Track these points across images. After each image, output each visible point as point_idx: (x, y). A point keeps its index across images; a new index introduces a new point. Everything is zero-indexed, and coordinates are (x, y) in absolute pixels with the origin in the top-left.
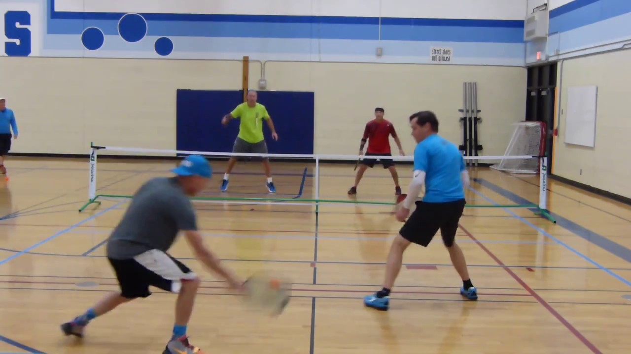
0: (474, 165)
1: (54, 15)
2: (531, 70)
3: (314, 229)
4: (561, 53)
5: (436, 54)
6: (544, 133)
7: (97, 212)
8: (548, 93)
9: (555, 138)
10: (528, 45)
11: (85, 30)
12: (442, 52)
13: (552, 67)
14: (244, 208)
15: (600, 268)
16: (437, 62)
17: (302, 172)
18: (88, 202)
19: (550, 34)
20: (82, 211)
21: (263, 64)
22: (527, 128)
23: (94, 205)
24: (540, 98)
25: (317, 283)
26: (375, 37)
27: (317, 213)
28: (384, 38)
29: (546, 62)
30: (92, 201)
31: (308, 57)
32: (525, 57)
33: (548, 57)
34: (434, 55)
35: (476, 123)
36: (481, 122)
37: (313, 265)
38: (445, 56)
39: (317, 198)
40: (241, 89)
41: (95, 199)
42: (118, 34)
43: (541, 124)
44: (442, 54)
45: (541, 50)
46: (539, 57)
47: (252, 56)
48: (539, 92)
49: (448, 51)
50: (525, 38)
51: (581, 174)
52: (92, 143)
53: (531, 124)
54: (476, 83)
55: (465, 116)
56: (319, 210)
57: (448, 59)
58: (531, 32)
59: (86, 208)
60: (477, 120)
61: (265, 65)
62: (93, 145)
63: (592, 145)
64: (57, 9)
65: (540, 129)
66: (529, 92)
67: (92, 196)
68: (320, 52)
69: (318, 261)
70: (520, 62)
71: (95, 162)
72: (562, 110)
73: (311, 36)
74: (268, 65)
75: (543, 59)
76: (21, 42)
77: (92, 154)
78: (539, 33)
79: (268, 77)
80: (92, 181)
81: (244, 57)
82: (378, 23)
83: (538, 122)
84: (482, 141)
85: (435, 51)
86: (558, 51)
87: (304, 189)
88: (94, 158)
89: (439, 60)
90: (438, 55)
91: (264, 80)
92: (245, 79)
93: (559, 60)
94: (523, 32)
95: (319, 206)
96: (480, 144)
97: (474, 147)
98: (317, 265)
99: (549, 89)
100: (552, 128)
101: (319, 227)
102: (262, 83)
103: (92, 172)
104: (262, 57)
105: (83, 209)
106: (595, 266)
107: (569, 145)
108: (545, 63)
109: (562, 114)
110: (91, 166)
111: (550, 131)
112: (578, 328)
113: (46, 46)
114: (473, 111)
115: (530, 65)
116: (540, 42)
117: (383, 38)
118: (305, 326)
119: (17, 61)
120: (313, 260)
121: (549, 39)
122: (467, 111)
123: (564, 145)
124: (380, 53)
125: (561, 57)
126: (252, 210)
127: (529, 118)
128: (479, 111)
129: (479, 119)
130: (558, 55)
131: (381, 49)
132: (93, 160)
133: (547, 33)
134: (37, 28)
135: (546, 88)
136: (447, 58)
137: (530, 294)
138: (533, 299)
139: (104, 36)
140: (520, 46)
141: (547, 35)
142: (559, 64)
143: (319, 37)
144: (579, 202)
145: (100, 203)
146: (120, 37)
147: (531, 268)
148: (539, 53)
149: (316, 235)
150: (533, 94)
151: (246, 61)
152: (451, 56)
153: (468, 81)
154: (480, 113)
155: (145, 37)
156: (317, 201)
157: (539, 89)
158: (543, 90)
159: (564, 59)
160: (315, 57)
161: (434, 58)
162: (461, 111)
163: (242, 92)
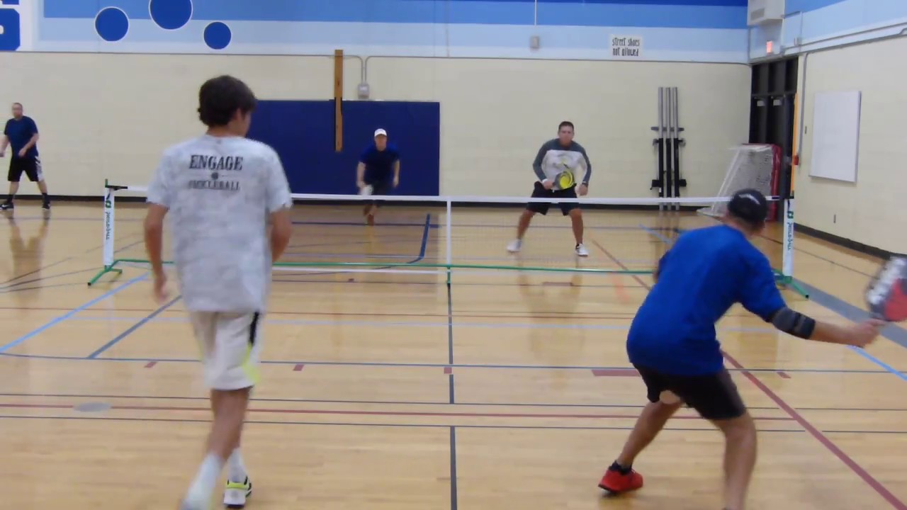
0: (673, 208)
2: (756, 68)
3: (445, 310)
4: (804, 42)
5: (619, 46)
6: (778, 160)
7: (115, 286)
8: (783, 102)
9: (795, 168)
10: (754, 31)
11: (101, 11)
12: (627, 43)
13: (790, 64)
14: (338, 277)
15: (890, 371)
16: (620, 57)
17: (423, 221)
18: (103, 269)
19: (787, 15)
20: (94, 285)
21: (364, 62)
22: (752, 154)
23: (111, 274)
24: (772, 109)
25: (455, 401)
26: (528, 21)
27: (449, 285)
28: (542, 21)
29: (781, 56)
30: (108, 269)
31: (429, 50)
32: (749, 50)
33: (783, 50)
34: (616, 47)
35: (676, 147)
36: (684, 145)
37: (448, 370)
38: (632, 48)
39: (448, 262)
40: (332, 98)
41: (113, 265)
42: (149, 18)
43: (773, 148)
44: (627, 46)
45: (774, 39)
46: (770, 50)
47: (348, 50)
48: (770, 101)
49: (636, 41)
50: (750, 22)
51: (835, 222)
52: (106, 181)
53: (758, 148)
54: (676, 88)
55: (661, 137)
56: (452, 280)
57: (635, 53)
58: (760, 13)
59: (100, 279)
60: (678, 142)
61: (368, 63)
62: (109, 184)
63: (852, 179)
65: (772, 155)
66: (754, 102)
67: (108, 261)
68: (447, 43)
69: (454, 364)
70: (742, 57)
71: (112, 210)
72: (806, 127)
73: (434, 19)
74: (372, 63)
75: (777, 51)
76: (5, 29)
77: (109, 197)
78: (770, 14)
79: (372, 80)
80: (107, 238)
81: (337, 52)
83: (768, 145)
84: (685, 172)
85: (616, 41)
86: (799, 39)
87: (428, 246)
88: (110, 202)
89: (623, 55)
90: (622, 48)
91: (366, 85)
92: (338, 83)
93: (801, 54)
94: (746, 12)
95: (451, 275)
96: (683, 178)
97: (674, 183)
98: (455, 371)
99: (785, 96)
100: (790, 153)
101: (453, 308)
102: (364, 89)
103: (108, 225)
104: (362, 51)
105: (94, 281)
106: (880, 368)
107: (816, 179)
108: (779, 59)
109: (806, 133)
110: (106, 214)
111: (787, 159)
112: (877, 477)
113: (43, 35)
114: (672, 130)
115: (754, 61)
116: (771, 27)
117: (539, 23)
118: (440, 479)
120: (447, 363)
121: (784, 21)
122: (664, 129)
123: (810, 178)
124: (536, 44)
125: (804, 49)
126: (351, 280)
127: (754, 139)
128: (681, 129)
129: (681, 141)
130: (800, 46)
131: (538, 39)
132: (109, 207)
133: (783, 13)
134: (28, 8)
135: (781, 96)
136: (634, 51)
137: (791, 417)
138: (796, 425)
139: (128, 20)
140: (742, 33)
141: (782, 16)
142: (801, 60)
143: (446, 21)
144: (833, 263)
145: (120, 272)
146: (153, 21)
147: (786, 372)
148: (769, 44)
149: (450, 321)
150: (760, 104)
151: (339, 56)
152: (641, 49)
153: (665, 85)
154: (682, 132)
155: (190, 21)
156: (449, 267)
157: (769, 97)
158: (775, 98)
159: (808, 52)
160: (441, 51)
161: (616, 52)
162: (655, 129)
163: (333, 103)
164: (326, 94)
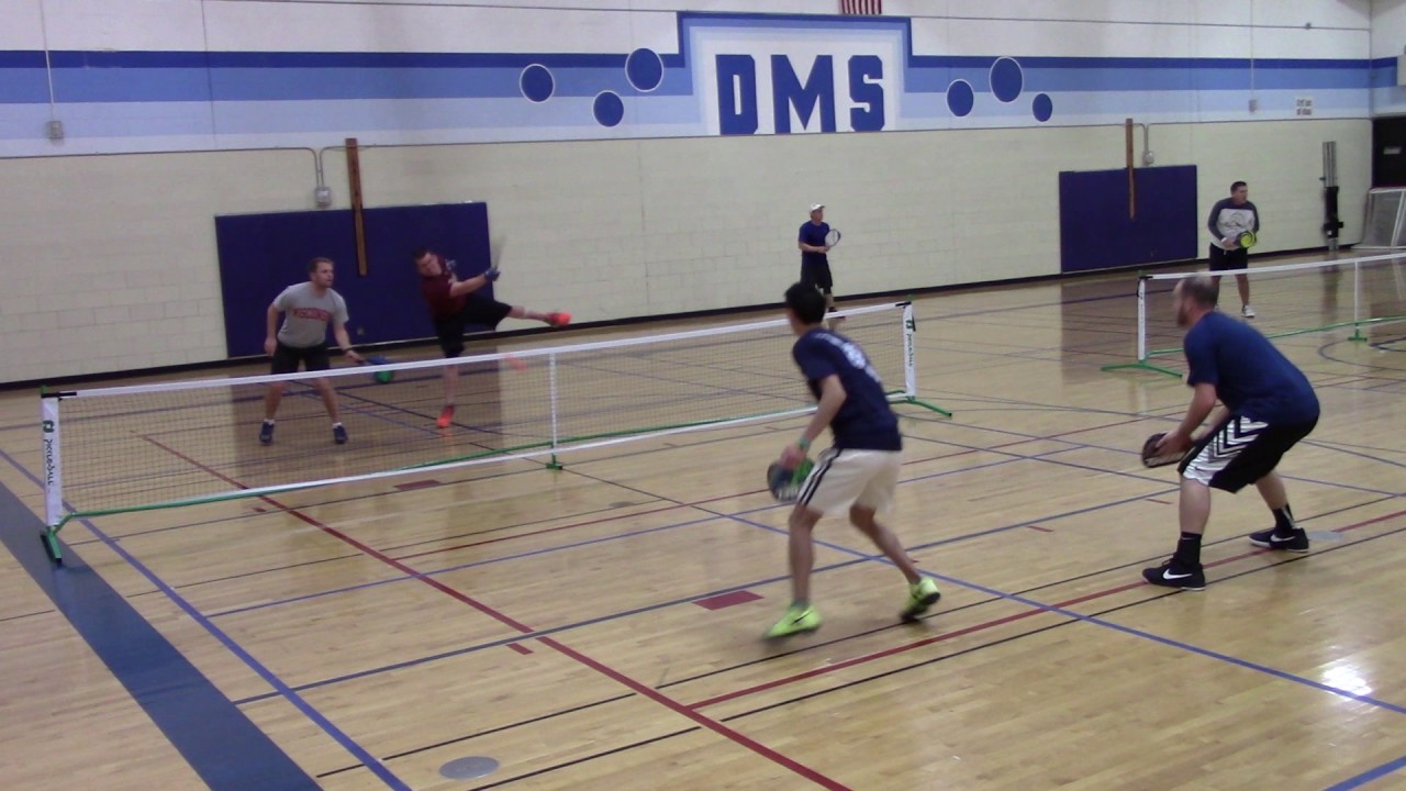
1: (914, 62)
5: (1301, 106)
11: (952, 84)
12: (1306, 103)
16: (1300, 116)
26: (1246, 86)
31: (1186, 117)
34: (1299, 107)
38: (1308, 108)
40: (1126, 166)
44: (1305, 106)
49: (1311, 102)
54: (1333, 142)
57: (1308, 112)
61: (1148, 130)
64: (916, 52)
68: (1199, 110)
70: (1365, 112)
73: (1189, 86)
74: (1151, 128)
76: (872, 108)
82: (1249, 67)
85: (1299, 102)
89: (1302, 114)
90: (1303, 108)
92: (1130, 151)
96: (1341, 221)
104: (1155, 117)
113: (904, 113)
114: (1332, 179)
119: (868, 137)
122: (1327, 179)
124: (1252, 107)
128: (1336, 178)
129: (1338, 188)
131: (1256, 102)
134: (891, 82)
136: (1309, 110)
139: (974, 93)
140: (1366, 92)
143: (1198, 88)
146: (993, 94)
155: (1022, 93)
160: (1194, 117)
161: (1298, 112)
163: (1127, 170)
164: (1121, 164)
